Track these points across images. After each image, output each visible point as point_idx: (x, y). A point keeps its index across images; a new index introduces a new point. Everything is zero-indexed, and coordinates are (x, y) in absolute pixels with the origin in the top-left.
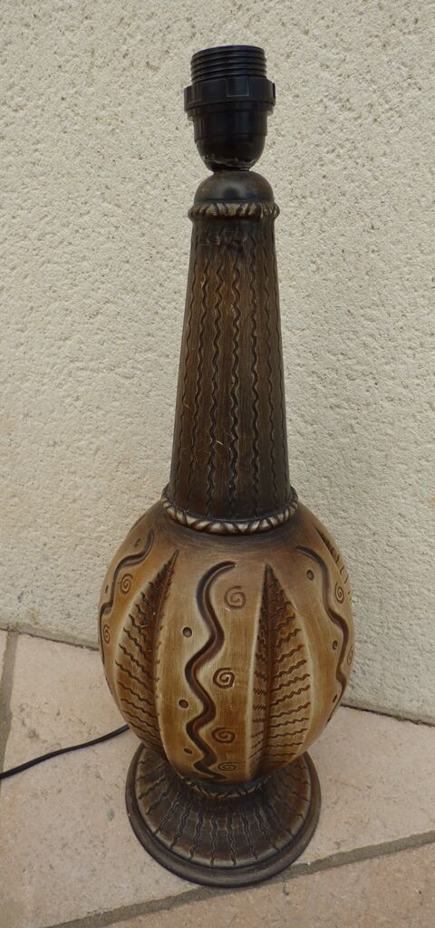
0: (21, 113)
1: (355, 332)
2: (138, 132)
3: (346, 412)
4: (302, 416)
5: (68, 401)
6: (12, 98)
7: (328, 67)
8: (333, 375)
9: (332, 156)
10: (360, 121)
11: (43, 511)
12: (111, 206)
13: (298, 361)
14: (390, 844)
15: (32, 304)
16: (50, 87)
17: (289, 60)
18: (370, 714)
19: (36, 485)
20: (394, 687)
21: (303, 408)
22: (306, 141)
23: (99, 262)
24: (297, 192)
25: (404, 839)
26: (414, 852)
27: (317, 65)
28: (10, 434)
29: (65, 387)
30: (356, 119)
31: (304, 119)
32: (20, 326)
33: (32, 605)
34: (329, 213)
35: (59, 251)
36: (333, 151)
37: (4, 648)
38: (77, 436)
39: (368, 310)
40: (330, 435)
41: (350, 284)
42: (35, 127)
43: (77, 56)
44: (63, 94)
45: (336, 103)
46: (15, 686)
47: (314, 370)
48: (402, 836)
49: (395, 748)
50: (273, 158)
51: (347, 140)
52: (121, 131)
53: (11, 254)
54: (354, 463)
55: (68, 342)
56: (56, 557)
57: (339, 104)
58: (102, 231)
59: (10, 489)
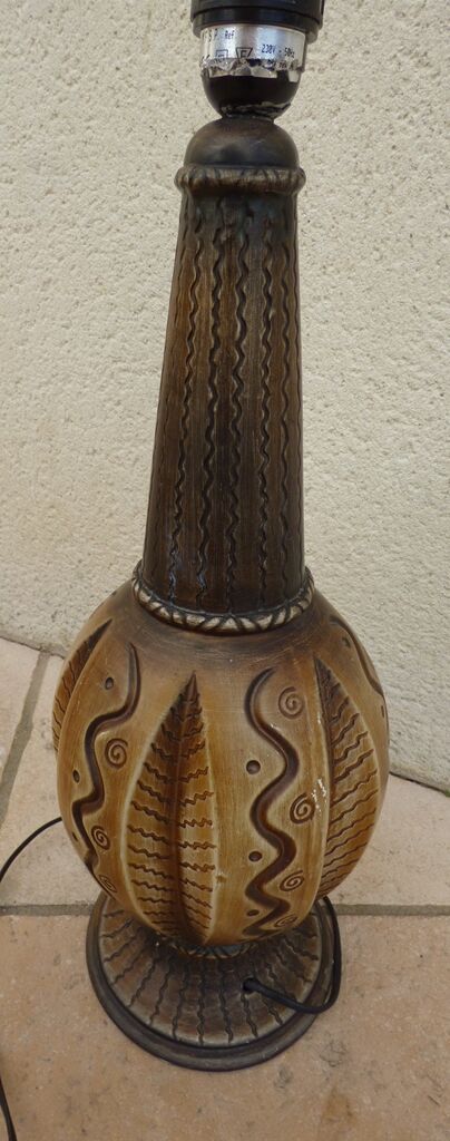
0: (76, 86)
1: (420, 333)
2: (193, 102)
3: (405, 427)
4: (356, 430)
5: (108, 405)
6: (67, 71)
7: (404, 15)
8: (391, 383)
9: (403, 123)
10: (438, 79)
11: (79, 524)
12: (161, 188)
13: (354, 366)
14: (400, 907)
15: (77, 298)
16: (104, 56)
17: (361, 10)
18: (414, 784)
19: (73, 496)
20: (444, 757)
21: (356, 421)
22: (376, 104)
23: (145, 251)
24: (363, 167)
25: (417, 906)
26: (425, 920)
27: (392, 13)
28: (50, 440)
29: (107, 390)
30: (434, 76)
31: (374, 79)
32: (64, 322)
33: (65, 625)
34: (398, 191)
35: (106, 239)
36: (406, 116)
37: (35, 666)
38: (116, 445)
39: (437, 307)
40: (386, 454)
41: (417, 275)
42: (88, 101)
43: (132, 20)
44: (118, 63)
45: (412, 58)
46: (40, 702)
47: (370, 376)
48: (415, 903)
49: (434, 822)
50: (336, 127)
51: (422, 102)
52: (175, 102)
53: (60, 243)
54: (411, 488)
55: (112, 340)
56: (90, 576)
57: (416, 60)
58: (151, 215)
59: (48, 499)
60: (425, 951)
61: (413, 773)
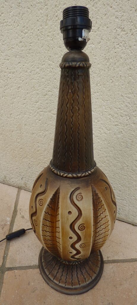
0: (27, 35)
1: (124, 102)
2: (60, 39)
3: (120, 127)
4: (106, 128)
5: (37, 121)
6: (24, 30)
7: (118, 18)
8: (116, 115)
9: (118, 46)
10: (127, 35)
11: (29, 153)
12: (51, 62)
13: (106, 111)
14: (124, 260)
15: (28, 92)
16: (35, 26)
17: (106, 16)
18: (124, 223)
19: (27, 146)
20: (132, 215)
21: (106, 125)
22: (110, 41)
23: (47, 79)
24: (107, 57)
25: (129, 259)
26: (131, 263)
27: (114, 17)
28: (21, 130)
29: (36, 117)
30: (126, 34)
31: (110, 34)
32: (24, 98)
33: (25, 181)
34: (117, 64)
35: (36, 76)
36: (119, 44)
37: (17, 193)
38: (39, 132)
39: (128, 95)
40: (115, 134)
41: (122, 86)
42: (30, 39)
43: (43, 17)
44: (38, 28)
45: (120, 29)
46: (19, 203)
47: (110, 113)
48: (128, 258)
49: (131, 233)
50: (100, 47)
51: (123, 41)
52: (55, 39)
53: (23, 77)
54: (122, 143)
55: (38, 103)
56: (32, 167)
57: (121, 29)
58: (48, 70)
59: (20, 147)
60: (132, 273)
61: (124, 220)
